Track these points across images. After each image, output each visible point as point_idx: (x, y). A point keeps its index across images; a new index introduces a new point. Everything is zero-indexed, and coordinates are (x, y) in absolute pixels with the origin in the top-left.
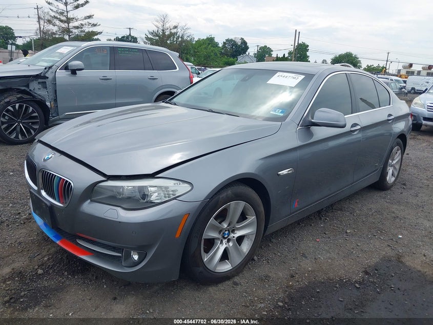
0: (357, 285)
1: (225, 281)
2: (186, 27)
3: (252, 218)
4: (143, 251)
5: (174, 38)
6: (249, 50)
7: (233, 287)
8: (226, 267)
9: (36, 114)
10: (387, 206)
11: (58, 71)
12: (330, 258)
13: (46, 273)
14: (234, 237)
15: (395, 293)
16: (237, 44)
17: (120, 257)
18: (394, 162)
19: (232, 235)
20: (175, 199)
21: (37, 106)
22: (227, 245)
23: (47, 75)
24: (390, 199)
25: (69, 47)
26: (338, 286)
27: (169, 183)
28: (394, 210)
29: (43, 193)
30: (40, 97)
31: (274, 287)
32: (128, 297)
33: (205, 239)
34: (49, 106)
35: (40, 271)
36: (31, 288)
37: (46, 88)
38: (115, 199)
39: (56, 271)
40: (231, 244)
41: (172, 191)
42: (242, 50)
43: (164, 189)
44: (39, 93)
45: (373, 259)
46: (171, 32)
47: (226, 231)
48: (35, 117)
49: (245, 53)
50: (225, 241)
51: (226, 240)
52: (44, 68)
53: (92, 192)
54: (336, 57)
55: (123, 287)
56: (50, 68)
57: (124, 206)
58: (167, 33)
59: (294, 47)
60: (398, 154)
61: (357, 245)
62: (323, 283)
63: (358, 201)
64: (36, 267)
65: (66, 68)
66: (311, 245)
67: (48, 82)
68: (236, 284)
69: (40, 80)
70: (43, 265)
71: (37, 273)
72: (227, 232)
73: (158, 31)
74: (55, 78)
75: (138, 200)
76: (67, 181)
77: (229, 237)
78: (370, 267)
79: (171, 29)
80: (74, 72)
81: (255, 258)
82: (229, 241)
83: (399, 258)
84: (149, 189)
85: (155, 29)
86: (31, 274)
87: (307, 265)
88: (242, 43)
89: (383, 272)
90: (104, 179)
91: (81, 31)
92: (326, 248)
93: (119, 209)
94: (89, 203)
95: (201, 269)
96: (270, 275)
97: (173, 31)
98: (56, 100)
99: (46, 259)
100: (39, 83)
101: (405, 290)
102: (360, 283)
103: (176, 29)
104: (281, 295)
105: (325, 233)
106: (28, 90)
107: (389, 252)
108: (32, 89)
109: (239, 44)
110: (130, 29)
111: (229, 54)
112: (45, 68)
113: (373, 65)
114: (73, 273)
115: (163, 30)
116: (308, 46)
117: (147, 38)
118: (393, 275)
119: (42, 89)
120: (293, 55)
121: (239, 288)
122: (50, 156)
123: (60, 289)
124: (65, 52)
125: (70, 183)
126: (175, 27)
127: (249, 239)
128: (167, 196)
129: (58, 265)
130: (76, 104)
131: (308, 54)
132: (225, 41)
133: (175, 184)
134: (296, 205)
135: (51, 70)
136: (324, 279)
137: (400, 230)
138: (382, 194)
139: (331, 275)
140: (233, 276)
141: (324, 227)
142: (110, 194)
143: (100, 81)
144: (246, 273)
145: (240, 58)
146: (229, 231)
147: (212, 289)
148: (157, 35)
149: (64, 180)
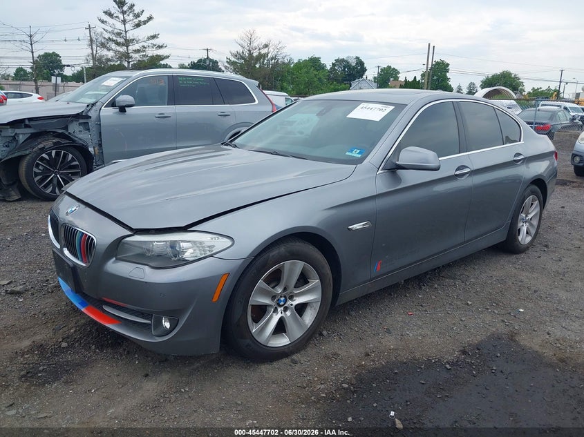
0: (448, 366)
1: (282, 358)
2: (280, 46)
3: (315, 282)
4: (174, 317)
5: (264, 60)
6: (366, 73)
7: (290, 365)
8: (283, 341)
9: (77, 163)
10: (515, 273)
11: (103, 108)
12: (421, 335)
13: (71, 346)
14: (292, 305)
15: (495, 377)
16: (351, 65)
17: (150, 324)
18: (530, 216)
19: (289, 302)
20: (211, 256)
21: (77, 153)
22: (283, 315)
23: (90, 114)
24: (521, 264)
25: (117, 79)
26: (423, 367)
27: (206, 238)
28: (523, 278)
29: (66, 252)
30: (81, 142)
31: (342, 366)
32: (163, 374)
33: (252, 305)
34: (93, 153)
35: (64, 345)
36: (51, 363)
37: (88, 130)
38: (144, 257)
39: (83, 345)
40: (288, 313)
41: (209, 247)
42: (358, 72)
43: (198, 245)
44: (80, 136)
45: (478, 337)
46: (260, 53)
47: (281, 297)
48: (75, 167)
49: (361, 76)
50: (280, 309)
51: (282, 308)
52: (86, 105)
53: (117, 249)
54: (488, 79)
55: (158, 363)
56: (94, 105)
57: (151, 264)
58: (255, 54)
59: (427, 67)
60: (534, 206)
61: (461, 320)
62: (405, 363)
63: (476, 267)
64: (61, 340)
65: (113, 104)
66: (399, 319)
67: (91, 123)
68: (294, 362)
69: (81, 121)
70: (68, 338)
71: (60, 347)
72: (282, 299)
73: (243, 52)
74: (99, 118)
75: (170, 258)
76: (90, 237)
77: (286, 305)
78: (470, 345)
79: (260, 49)
80: (122, 109)
81: (325, 333)
82: (286, 309)
83: (512, 337)
84: (181, 244)
85: (240, 50)
86: (53, 347)
87: (390, 342)
88: (357, 64)
89: (487, 351)
90: (130, 233)
91: (144, 56)
92: (419, 323)
93: (146, 268)
94: (114, 262)
95: (248, 341)
96: (340, 352)
97: (263, 51)
98: (100, 145)
99: (72, 331)
100: (80, 124)
101: (510, 373)
102: (452, 364)
103: (267, 49)
104: (349, 376)
105: (422, 306)
106: (67, 133)
107: (501, 328)
108: (72, 132)
109: (354, 64)
110: (207, 50)
111: (340, 79)
112: (88, 106)
113: (541, 88)
114: (101, 347)
115: (250, 51)
116: (448, 65)
117: (229, 62)
118: (499, 355)
119: (84, 132)
120: (426, 78)
121: (297, 367)
122: (73, 209)
123: (85, 364)
124: (112, 85)
125: (92, 239)
126: (266, 46)
127: (313, 308)
128: (203, 252)
129: (85, 338)
130: (126, 150)
131: (448, 75)
132: (334, 62)
133: (212, 239)
134: (377, 268)
135: (94, 108)
136: (407, 358)
137: (523, 302)
138: (513, 258)
139: (418, 355)
140: (292, 353)
141: (421, 298)
142: (138, 251)
143: (155, 119)
144: (310, 350)
145: (354, 84)
146: (285, 297)
147: (264, 368)
148: (242, 58)
149: (87, 235)
